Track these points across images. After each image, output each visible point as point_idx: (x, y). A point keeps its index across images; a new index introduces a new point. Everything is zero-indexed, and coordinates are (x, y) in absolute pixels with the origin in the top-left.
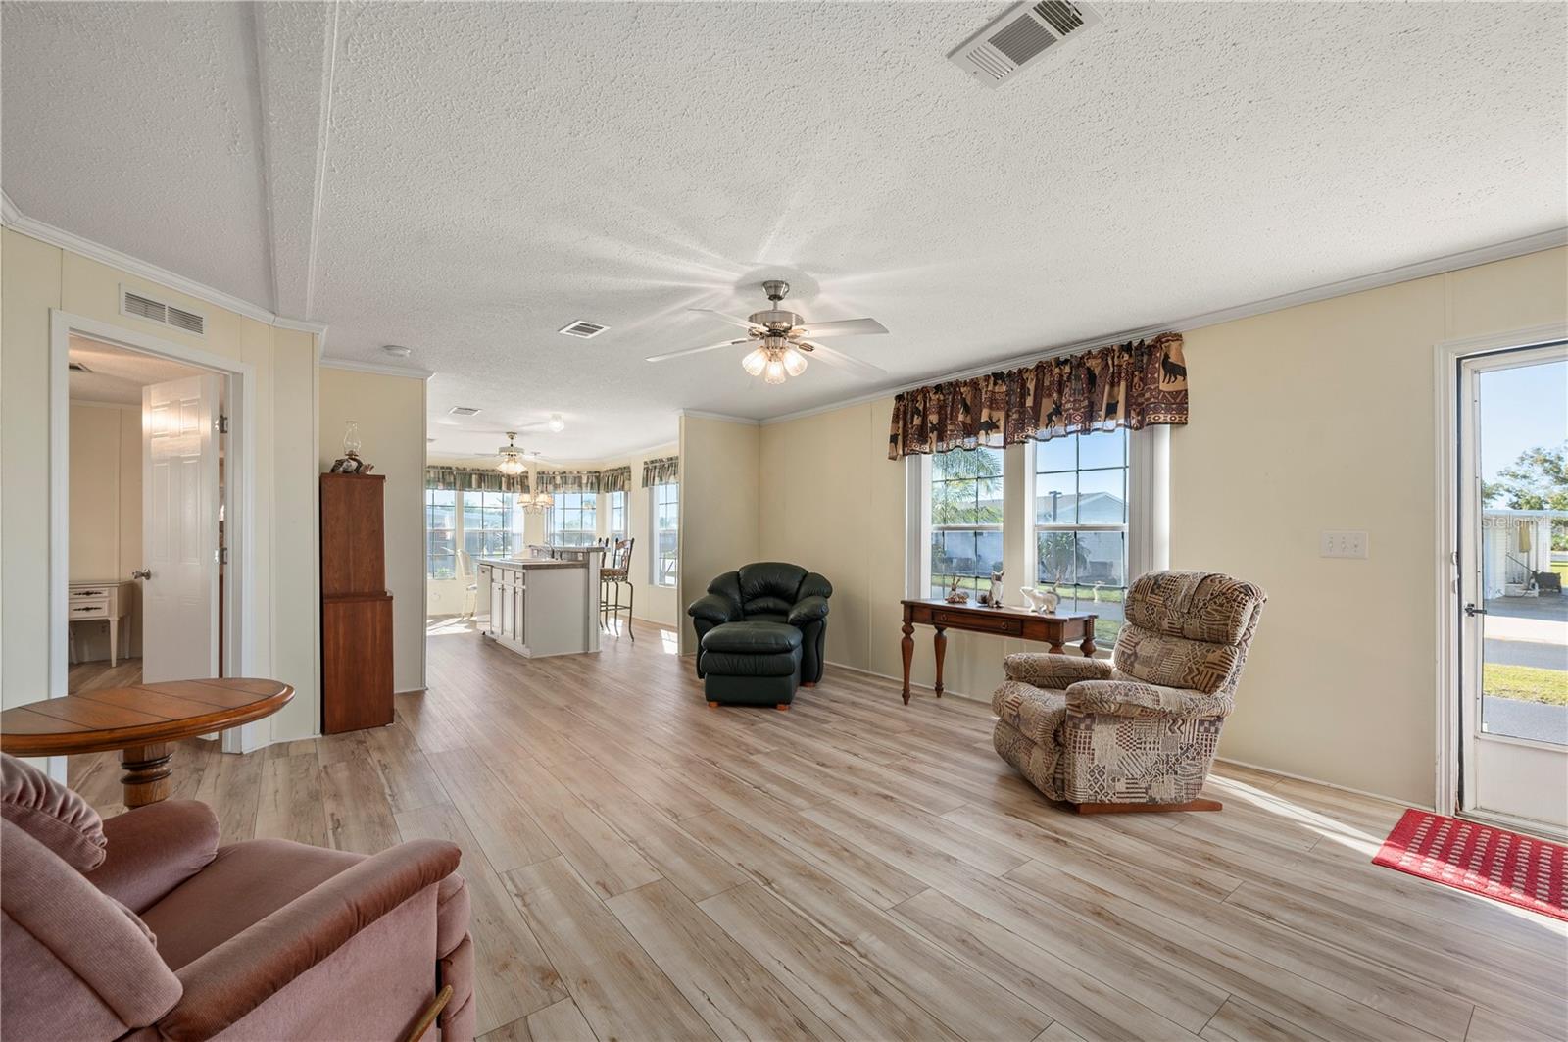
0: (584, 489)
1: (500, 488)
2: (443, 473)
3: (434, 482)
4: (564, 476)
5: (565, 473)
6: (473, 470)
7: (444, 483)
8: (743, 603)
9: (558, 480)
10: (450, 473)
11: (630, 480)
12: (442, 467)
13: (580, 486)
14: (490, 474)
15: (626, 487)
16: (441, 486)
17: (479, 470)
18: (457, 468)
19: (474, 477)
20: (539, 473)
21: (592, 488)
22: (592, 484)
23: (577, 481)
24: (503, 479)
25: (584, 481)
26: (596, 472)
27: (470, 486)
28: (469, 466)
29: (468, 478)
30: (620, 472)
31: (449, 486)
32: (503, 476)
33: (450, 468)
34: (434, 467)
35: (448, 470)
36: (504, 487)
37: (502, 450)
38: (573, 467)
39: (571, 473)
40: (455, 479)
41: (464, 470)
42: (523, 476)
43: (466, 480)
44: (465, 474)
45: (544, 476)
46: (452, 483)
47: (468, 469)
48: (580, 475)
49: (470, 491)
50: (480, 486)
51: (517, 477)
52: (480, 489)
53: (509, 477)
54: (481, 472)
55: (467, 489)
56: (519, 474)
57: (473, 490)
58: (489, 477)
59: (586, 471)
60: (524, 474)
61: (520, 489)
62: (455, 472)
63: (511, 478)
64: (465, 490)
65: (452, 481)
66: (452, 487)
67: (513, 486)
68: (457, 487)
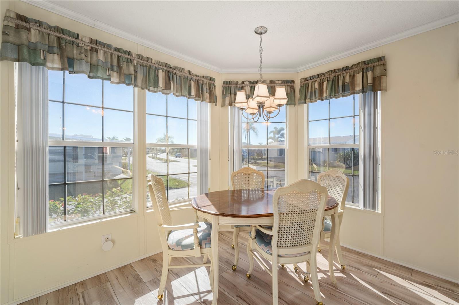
1: (190, 94)
2: (118, 57)
3: (104, 68)
6: (159, 63)
7: (120, 73)
10: (129, 61)
12: (118, 50)
14: (179, 73)
15: (384, 84)
16: (115, 77)
17: (166, 65)
18: (139, 57)
20: (225, 83)
24: (192, 82)
27: (156, 84)
30: (358, 69)
31: (127, 79)
32: (192, 79)
33: (129, 53)
34: (104, 45)
35: (127, 56)
36: (193, 93)
40: (135, 71)
41: (148, 61)
42: (210, 82)
43: (151, 77)
44: (150, 68)
45: (232, 85)
46: (133, 76)
47: (153, 62)
48: (273, 86)
49: (155, 92)
50: (167, 87)
51: (206, 81)
52: (168, 92)
53: (198, 81)
54: (168, 69)
55: (152, 89)
56: (207, 77)
57: (160, 91)
58: (178, 77)
59: (280, 82)
60: (211, 79)
61: (208, 95)
62: (135, 62)
63: (200, 81)
64: (149, 90)
65: (133, 72)
66: (133, 82)
67: (203, 93)
68: (139, 83)
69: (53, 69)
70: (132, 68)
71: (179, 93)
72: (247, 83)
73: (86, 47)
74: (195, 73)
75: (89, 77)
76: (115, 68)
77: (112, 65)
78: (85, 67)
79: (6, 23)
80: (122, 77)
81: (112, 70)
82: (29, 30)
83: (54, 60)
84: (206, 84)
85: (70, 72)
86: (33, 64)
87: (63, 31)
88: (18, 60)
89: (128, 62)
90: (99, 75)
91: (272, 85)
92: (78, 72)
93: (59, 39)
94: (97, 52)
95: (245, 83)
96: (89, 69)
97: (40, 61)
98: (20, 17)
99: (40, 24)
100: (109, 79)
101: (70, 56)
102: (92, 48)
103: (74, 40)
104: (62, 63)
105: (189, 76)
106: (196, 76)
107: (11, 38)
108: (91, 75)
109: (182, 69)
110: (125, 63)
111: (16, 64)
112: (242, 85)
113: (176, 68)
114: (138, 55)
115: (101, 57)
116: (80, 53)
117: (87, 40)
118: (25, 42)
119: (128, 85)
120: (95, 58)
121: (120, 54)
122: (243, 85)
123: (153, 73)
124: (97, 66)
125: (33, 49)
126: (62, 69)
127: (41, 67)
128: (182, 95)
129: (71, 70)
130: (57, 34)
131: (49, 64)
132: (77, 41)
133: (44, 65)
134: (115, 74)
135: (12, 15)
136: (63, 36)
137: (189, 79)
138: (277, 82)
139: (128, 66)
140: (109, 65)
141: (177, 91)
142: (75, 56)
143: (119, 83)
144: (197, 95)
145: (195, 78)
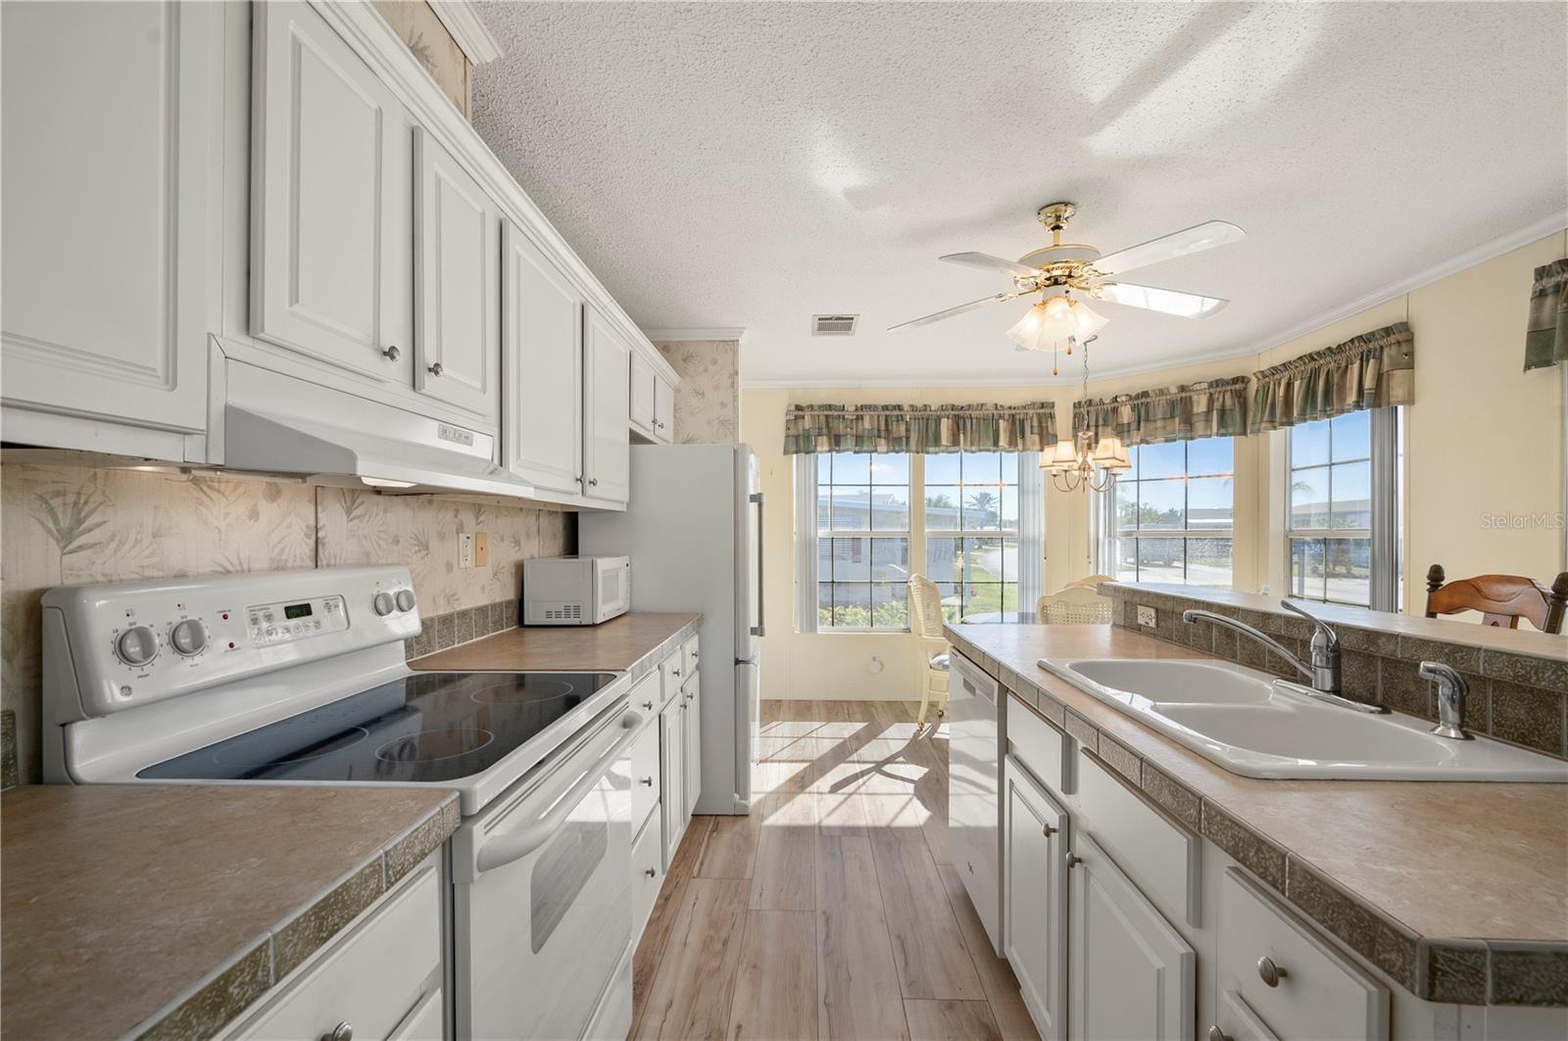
0: (1199, 426)
1: (996, 443)
2: (887, 416)
3: (870, 437)
4: (1142, 403)
5: (1145, 394)
6: (942, 408)
7: (887, 438)
9: (1126, 414)
10: (900, 419)
11: (1411, 366)
12: (885, 408)
13: (1188, 421)
14: (975, 414)
15: (1397, 391)
16: (882, 445)
17: (953, 407)
18: (914, 407)
20: (1077, 405)
21: (1222, 422)
22: (1223, 412)
23: (1178, 411)
24: (1002, 424)
25: (1200, 405)
26: (1235, 380)
27: (937, 442)
28: (934, 403)
29: (932, 425)
30: (1355, 351)
31: (897, 444)
32: (1001, 417)
33: (900, 408)
34: (870, 407)
35: (897, 412)
36: (1003, 441)
38: (1164, 377)
39: (1161, 392)
40: (908, 431)
41: (925, 410)
42: (1042, 411)
43: (930, 431)
44: (928, 419)
45: (1091, 409)
46: (904, 439)
47: (933, 408)
48: (1186, 397)
49: (936, 453)
50: (955, 442)
51: (1031, 412)
52: (957, 448)
53: (1013, 416)
54: (957, 413)
55: (931, 449)
56: (1034, 404)
57: (943, 452)
58: (974, 421)
59: (1205, 385)
60: (1042, 406)
61: (1036, 438)
62: (908, 417)
63: (1017, 417)
64: (928, 453)
65: (904, 434)
66: (904, 448)
67: (1023, 437)
68: (913, 446)
69: (822, 452)
70: (903, 428)
71: (977, 445)
72: (1124, 398)
73: (851, 417)
74: (1007, 404)
75: (855, 452)
76: (883, 434)
77: (879, 430)
78: (850, 442)
79: (788, 418)
80: (891, 444)
81: (879, 437)
82: (803, 417)
83: (823, 443)
84: (1032, 419)
85: (837, 451)
86: (807, 453)
87: (830, 407)
88: (797, 452)
89: (898, 421)
90: (865, 448)
91: (1184, 395)
92: (844, 451)
93: (827, 416)
94: (862, 419)
95: (1118, 399)
96: (854, 443)
97: (812, 448)
98: (798, 408)
99: (811, 407)
100: (876, 451)
101: (837, 433)
102: (857, 416)
103: (840, 413)
104: (830, 445)
105: (995, 412)
106: (1010, 408)
107: (792, 432)
108: (857, 449)
109: (982, 405)
110: (895, 423)
111: (795, 456)
112: (1112, 405)
113: (970, 407)
114: (912, 406)
115: (867, 425)
116: (846, 427)
117: (852, 409)
118: (801, 432)
119: (897, 452)
120: (860, 428)
121: (888, 413)
122: (1116, 404)
123: (934, 426)
124: (863, 437)
125: (807, 436)
126: (830, 451)
127: (812, 455)
128: (980, 451)
129: (837, 448)
130: (826, 413)
131: (819, 449)
132: (843, 413)
133: (814, 452)
134: (883, 441)
135: (793, 408)
136: (830, 413)
137: (996, 417)
138: (1197, 387)
139: (898, 425)
140: (876, 431)
141: (972, 444)
142: (841, 433)
143: (887, 452)
144: (1013, 443)
145: (1007, 412)
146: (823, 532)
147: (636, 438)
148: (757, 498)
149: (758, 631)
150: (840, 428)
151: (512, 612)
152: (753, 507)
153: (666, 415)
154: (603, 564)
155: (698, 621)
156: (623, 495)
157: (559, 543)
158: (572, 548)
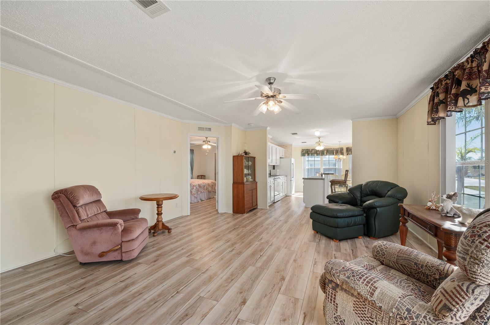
1: (333, 154)
7: (317, 154)
8: (361, 197)
17: (327, 149)
19: (325, 151)
20: (346, 148)
24: (334, 151)
27: (324, 154)
28: (324, 149)
33: (318, 150)
34: (314, 149)
36: (334, 154)
37: (316, 143)
41: (322, 150)
52: (327, 155)
58: (330, 151)
60: (341, 148)
61: (340, 153)
63: (337, 150)
64: (322, 156)
67: (338, 153)
68: (320, 155)
78: (310, 155)
79: (301, 151)
81: (315, 154)
83: (306, 155)
84: (339, 150)
86: (304, 156)
87: (307, 149)
93: (307, 151)
98: (303, 150)
99: (305, 150)
100: (314, 156)
104: (308, 155)
107: (302, 153)
108: (312, 155)
109: (331, 148)
110: (318, 152)
111: (302, 156)
113: (329, 149)
115: (313, 152)
117: (311, 150)
119: (318, 156)
123: (323, 152)
125: (304, 154)
132: (309, 150)
141: (330, 154)
143: (316, 156)
144: (336, 154)
145: (335, 149)
146: (307, 167)
147: (280, 158)
148: (293, 164)
149: (293, 177)
150: (309, 152)
151: (270, 174)
152: (292, 165)
153: (284, 154)
154: (277, 170)
155: (286, 176)
156: (279, 164)
157: (273, 168)
158: (274, 169)
